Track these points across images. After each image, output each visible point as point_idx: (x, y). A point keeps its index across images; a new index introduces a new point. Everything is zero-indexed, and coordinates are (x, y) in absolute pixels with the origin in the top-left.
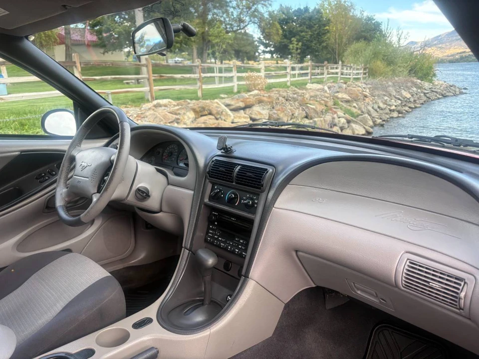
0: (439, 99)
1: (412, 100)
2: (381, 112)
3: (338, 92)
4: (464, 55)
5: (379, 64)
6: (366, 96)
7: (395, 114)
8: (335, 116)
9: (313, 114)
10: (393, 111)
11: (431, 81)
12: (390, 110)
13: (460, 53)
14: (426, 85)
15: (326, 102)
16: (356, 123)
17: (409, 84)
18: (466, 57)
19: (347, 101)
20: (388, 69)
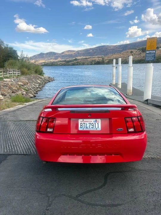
0: (48, 82)
1: (41, 83)
2: (34, 88)
3: (18, 82)
4: (45, 63)
5: (25, 70)
6: (27, 83)
7: (39, 89)
8: (22, 91)
9: (15, 91)
10: (38, 88)
11: (43, 76)
12: (37, 88)
13: (44, 62)
14: (42, 77)
15: (17, 86)
16: (29, 93)
17: (38, 77)
18: (46, 64)
19: (22, 85)
20: (29, 72)
